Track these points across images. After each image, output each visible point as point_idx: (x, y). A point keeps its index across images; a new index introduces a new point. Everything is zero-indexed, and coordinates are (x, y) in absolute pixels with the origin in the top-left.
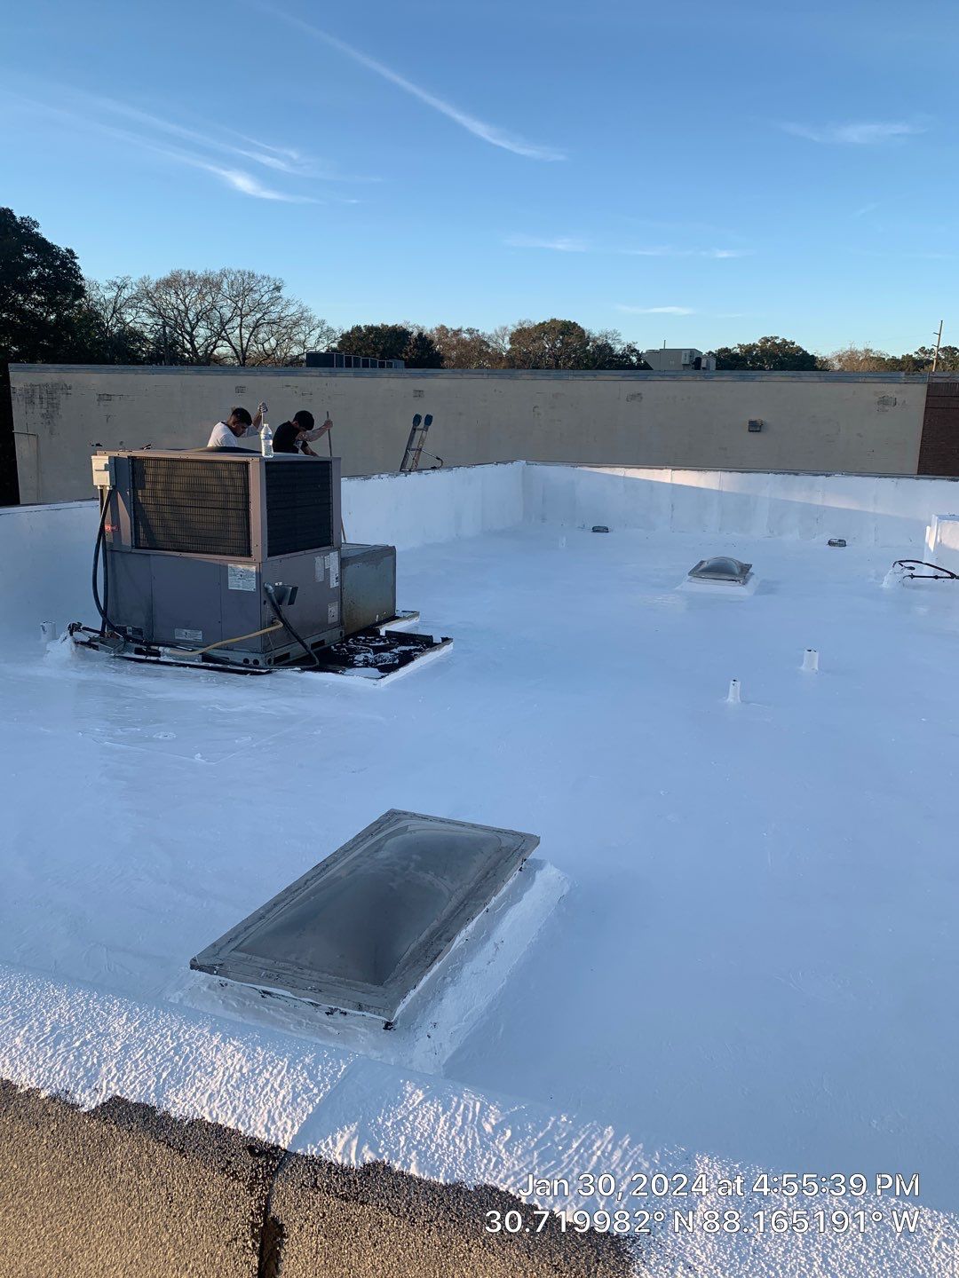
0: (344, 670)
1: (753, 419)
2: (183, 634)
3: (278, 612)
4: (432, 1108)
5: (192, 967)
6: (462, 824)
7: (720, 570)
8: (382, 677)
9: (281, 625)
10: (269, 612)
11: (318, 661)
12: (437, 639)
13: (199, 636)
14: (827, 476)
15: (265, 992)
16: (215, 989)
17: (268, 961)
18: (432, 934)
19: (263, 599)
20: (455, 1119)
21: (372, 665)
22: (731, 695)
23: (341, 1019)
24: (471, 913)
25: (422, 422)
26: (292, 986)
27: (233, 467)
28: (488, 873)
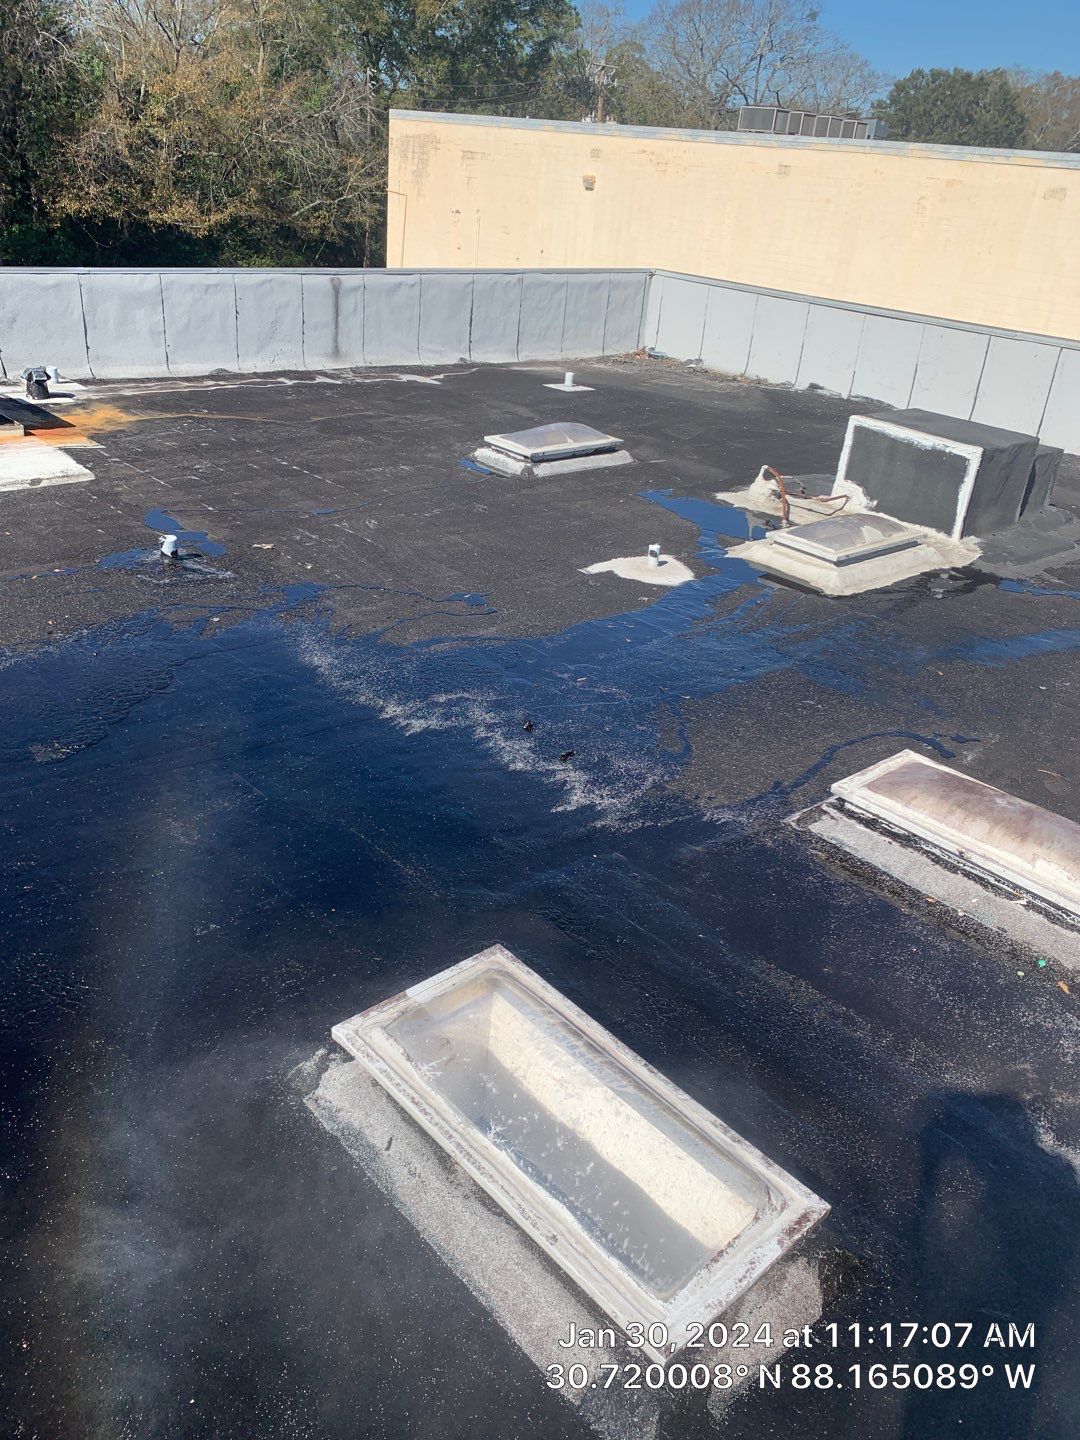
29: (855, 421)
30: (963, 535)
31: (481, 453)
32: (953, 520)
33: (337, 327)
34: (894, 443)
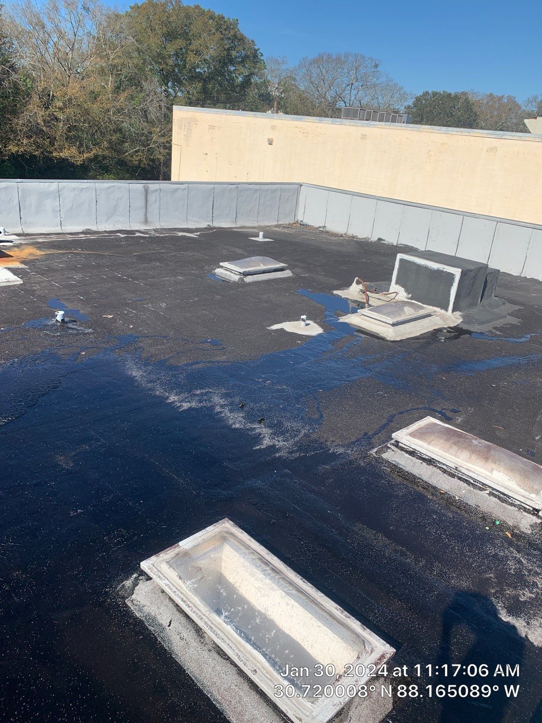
29: (400, 256)
30: (453, 311)
31: (218, 271)
32: (448, 304)
33: (146, 209)
34: (419, 266)
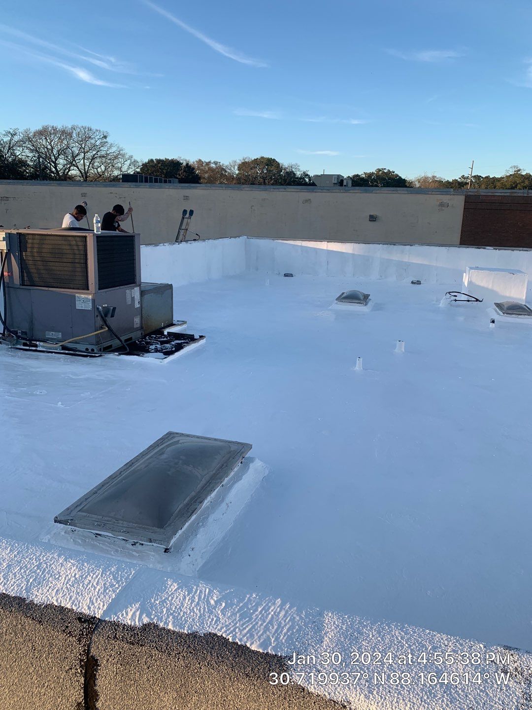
0: (143, 354)
1: (372, 214)
2: (50, 335)
3: (105, 322)
4: (182, 593)
5: (55, 521)
6: (209, 439)
7: (353, 297)
8: (165, 358)
9: (107, 329)
10: (99, 321)
11: (128, 349)
12: (197, 336)
13: (60, 335)
14: (411, 245)
15: (97, 534)
16: (68, 534)
17: (99, 517)
18: (192, 499)
19: (96, 314)
20: (195, 598)
21: (159, 351)
22: (357, 365)
23: (140, 547)
24: (213, 487)
25: (188, 214)
26: (112, 530)
27: (78, 239)
28: (223, 465)
